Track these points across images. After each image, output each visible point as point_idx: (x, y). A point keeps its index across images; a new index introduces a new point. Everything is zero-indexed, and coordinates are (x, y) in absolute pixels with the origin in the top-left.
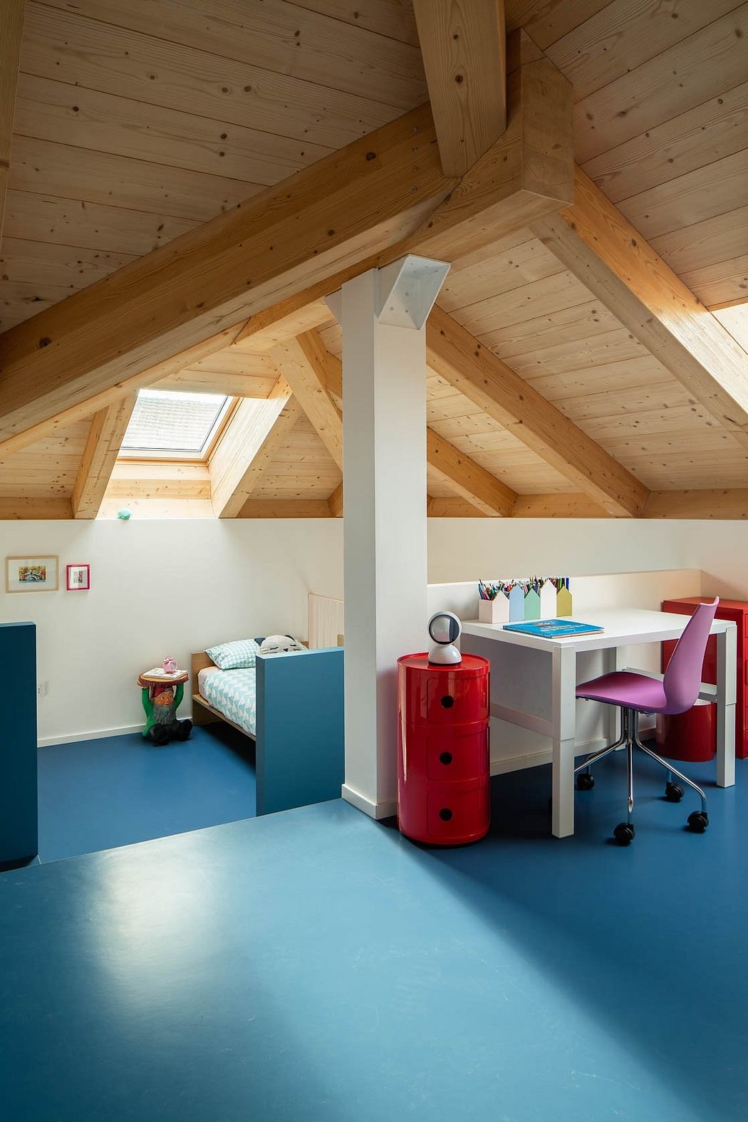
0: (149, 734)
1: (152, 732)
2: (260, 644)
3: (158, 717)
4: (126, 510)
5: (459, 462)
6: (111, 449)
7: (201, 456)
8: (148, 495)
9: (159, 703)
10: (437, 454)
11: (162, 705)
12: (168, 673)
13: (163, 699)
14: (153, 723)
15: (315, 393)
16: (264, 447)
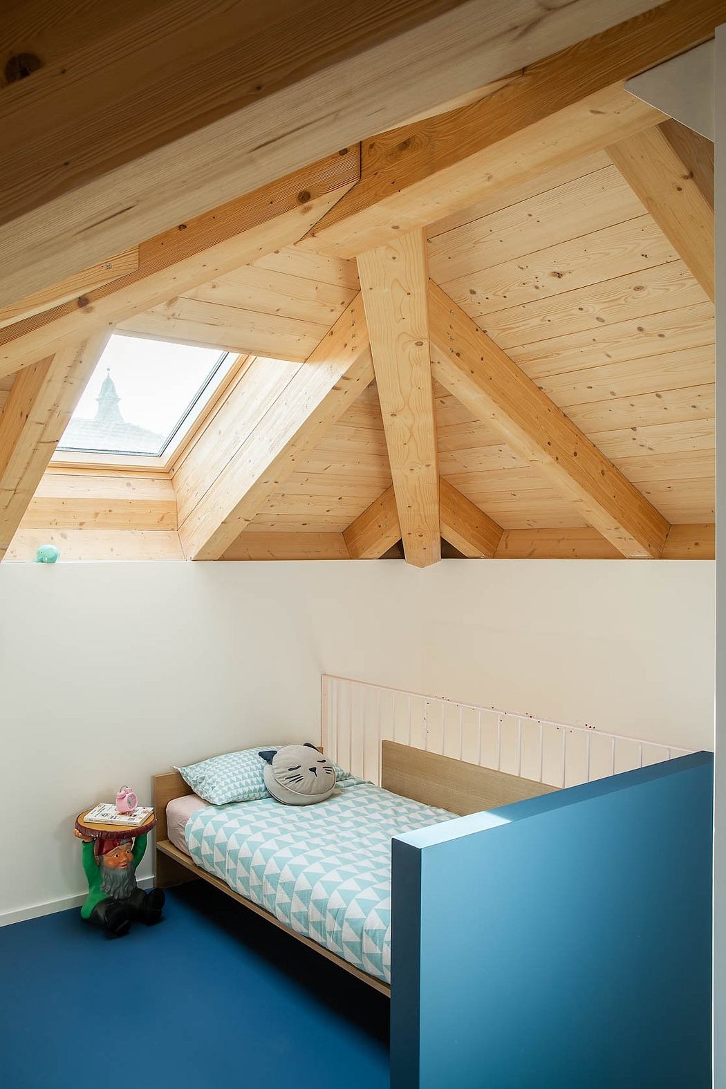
0: (95, 914)
1: (101, 914)
2: (270, 761)
3: (108, 887)
4: (49, 547)
5: (603, 473)
6: (44, 439)
7: (162, 463)
8: (81, 524)
9: (111, 863)
10: (574, 458)
11: (117, 866)
12: (123, 814)
13: (116, 858)
14: (100, 897)
15: (412, 347)
16: (292, 443)
